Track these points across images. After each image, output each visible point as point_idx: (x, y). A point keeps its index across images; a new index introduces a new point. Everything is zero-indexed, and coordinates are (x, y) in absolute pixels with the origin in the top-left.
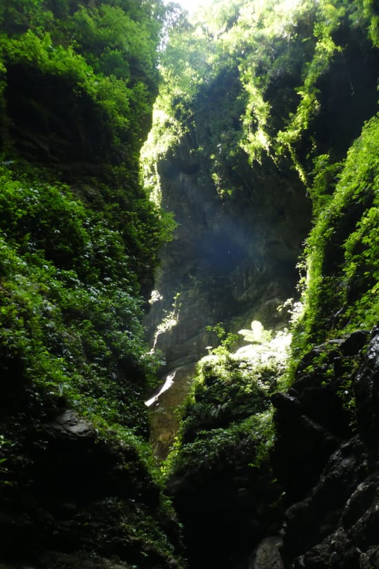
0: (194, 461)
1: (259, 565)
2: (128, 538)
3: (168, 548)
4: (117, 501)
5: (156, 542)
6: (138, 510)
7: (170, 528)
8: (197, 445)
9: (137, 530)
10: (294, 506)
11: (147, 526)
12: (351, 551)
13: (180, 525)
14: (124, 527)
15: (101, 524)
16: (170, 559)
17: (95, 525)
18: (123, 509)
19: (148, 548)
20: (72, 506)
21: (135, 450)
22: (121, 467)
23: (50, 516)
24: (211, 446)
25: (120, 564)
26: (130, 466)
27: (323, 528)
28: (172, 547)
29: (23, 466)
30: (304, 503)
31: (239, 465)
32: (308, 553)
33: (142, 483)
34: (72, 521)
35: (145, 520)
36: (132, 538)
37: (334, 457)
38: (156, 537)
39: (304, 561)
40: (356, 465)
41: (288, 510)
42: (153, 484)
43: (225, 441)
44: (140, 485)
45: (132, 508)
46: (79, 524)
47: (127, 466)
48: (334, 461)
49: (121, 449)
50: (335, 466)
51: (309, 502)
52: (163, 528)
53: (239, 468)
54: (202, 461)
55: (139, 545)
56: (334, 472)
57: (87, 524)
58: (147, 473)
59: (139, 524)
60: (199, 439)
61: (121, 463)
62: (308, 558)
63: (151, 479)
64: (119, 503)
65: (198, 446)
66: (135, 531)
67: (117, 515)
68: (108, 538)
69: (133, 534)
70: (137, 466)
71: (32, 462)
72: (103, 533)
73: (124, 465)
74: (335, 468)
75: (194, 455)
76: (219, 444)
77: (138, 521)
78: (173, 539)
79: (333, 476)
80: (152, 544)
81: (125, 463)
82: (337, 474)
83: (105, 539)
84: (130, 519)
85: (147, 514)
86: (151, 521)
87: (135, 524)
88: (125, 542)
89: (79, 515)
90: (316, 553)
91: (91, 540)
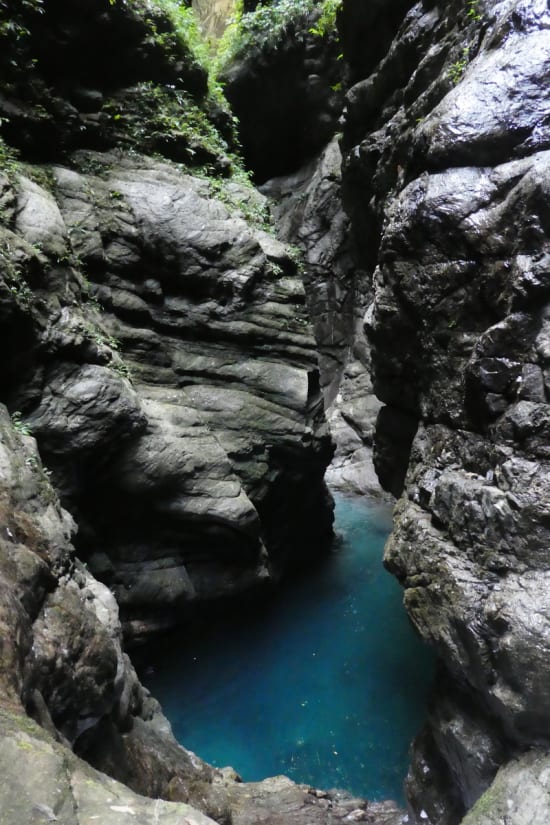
0: (256, 38)
1: (327, 166)
2: (170, 133)
3: (220, 144)
4: (153, 87)
5: (204, 138)
6: (180, 99)
7: (221, 122)
8: (260, 15)
9: (181, 123)
10: (358, 85)
11: (193, 119)
12: (406, 134)
13: (235, 119)
14: (164, 119)
15: (136, 116)
16: (222, 157)
17: (129, 117)
18: (161, 98)
19: (195, 145)
20: (96, 94)
21: (168, 16)
22: (152, 40)
23: (71, 108)
24: (276, 15)
25: (164, 162)
26: (165, 39)
27: (386, 111)
28: (225, 144)
29: (18, 38)
30: (369, 82)
31: (311, 43)
32: (364, 141)
33: (182, 63)
34: (100, 113)
35: (190, 111)
36: (175, 133)
37: (413, 12)
38: (204, 132)
39: (360, 152)
40: (437, 23)
41: (350, 91)
42: (196, 65)
43: (296, 9)
44: (180, 66)
45: (172, 96)
46: (109, 117)
47: (160, 40)
48: (411, 19)
49: (148, 15)
50: (411, 25)
51: (375, 79)
52: (212, 121)
53: (311, 46)
54: (266, 38)
55: (183, 141)
56: (408, 35)
57: (118, 117)
58: (187, 49)
59: (183, 116)
60: (262, 6)
61: (152, 34)
62: (364, 148)
63: (193, 59)
64: (156, 90)
65: (261, 17)
66: (177, 124)
67: (154, 104)
68: (147, 133)
69: (176, 128)
70: (173, 39)
71: (29, 33)
72: (139, 127)
73: (155, 37)
74: (411, 28)
75: (256, 29)
76: (287, 14)
77: (182, 112)
78: (225, 134)
79: (406, 40)
80: (200, 140)
81: (156, 34)
82: (412, 38)
83: (143, 135)
84: (170, 109)
85: (191, 105)
86: (197, 112)
87: (178, 117)
88: (167, 137)
89: (107, 106)
90: (373, 141)
91: (127, 136)
